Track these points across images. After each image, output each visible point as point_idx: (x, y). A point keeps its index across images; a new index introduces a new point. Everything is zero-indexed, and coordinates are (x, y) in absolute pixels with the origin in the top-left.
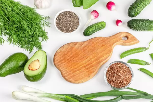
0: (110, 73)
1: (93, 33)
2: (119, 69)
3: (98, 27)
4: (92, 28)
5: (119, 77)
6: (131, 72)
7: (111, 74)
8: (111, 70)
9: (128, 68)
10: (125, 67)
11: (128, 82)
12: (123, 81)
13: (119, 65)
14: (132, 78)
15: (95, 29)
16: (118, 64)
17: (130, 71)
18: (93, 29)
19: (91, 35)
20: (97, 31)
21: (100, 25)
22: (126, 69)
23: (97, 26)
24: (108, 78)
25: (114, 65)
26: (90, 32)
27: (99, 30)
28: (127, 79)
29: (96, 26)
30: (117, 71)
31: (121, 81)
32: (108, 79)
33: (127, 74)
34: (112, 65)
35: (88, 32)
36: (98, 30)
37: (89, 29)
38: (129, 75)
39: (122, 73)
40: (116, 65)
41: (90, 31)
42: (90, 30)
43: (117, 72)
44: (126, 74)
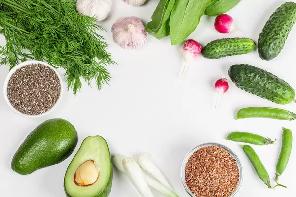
0: (194, 167)
1: (223, 56)
2: (214, 161)
3: (236, 48)
4: (222, 47)
5: (211, 179)
6: (238, 170)
7: (196, 168)
8: (196, 161)
9: (234, 160)
10: (226, 159)
11: (228, 191)
12: (218, 188)
13: (214, 153)
14: (238, 183)
15: (228, 50)
16: (214, 150)
17: (237, 167)
18: (224, 49)
19: (216, 58)
20: (231, 55)
21: (241, 45)
22: (230, 163)
23: (235, 46)
24: (187, 175)
25: (205, 150)
26: (217, 53)
27: (237, 54)
28: (227, 185)
29: (233, 44)
30: (209, 164)
31: (215, 189)
32: (187, 178)
33: (230, 174)
34: (200, 149)
35: (213, 52)
36: (234, 54)
37: (217, 46)
38: (233, 177)
39: (219, 171)
40: (209, 151)
41: (217, 51)
42: (217, 49)
43: (209, 167)
44: (227, 174)
